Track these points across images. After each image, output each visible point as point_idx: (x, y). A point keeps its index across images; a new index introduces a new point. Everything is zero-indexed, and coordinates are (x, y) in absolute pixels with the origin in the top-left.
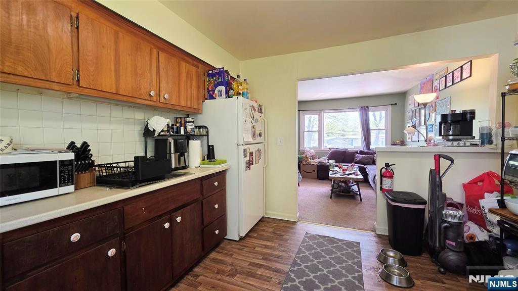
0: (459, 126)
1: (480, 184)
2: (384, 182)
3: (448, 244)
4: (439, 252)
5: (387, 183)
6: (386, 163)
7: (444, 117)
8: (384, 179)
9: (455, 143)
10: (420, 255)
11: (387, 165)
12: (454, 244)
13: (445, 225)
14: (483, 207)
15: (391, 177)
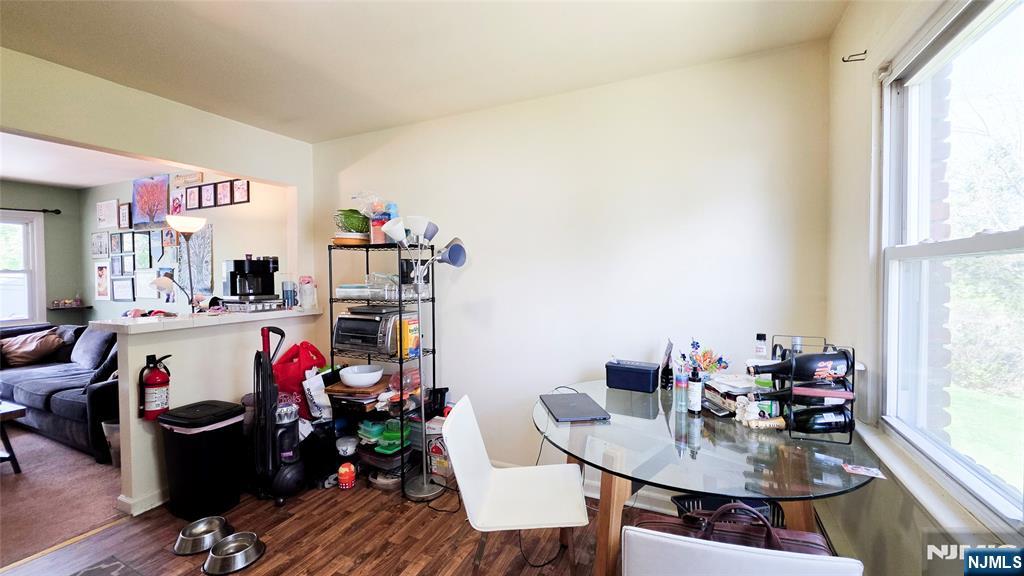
0: (260, 279)
1: (295, 360)
2: (149, 398)
3: (285, 458)
4: (274, 476)
5: (156, 399)
6: (148, 357)
7: (238, 264)
8: (149, 391)
9: (260, 307)
10: (238, 503)
11: (151, 359)
12: (291, 454)
13: (280, 431)
14: (309, 390)
15: (165, 382)
